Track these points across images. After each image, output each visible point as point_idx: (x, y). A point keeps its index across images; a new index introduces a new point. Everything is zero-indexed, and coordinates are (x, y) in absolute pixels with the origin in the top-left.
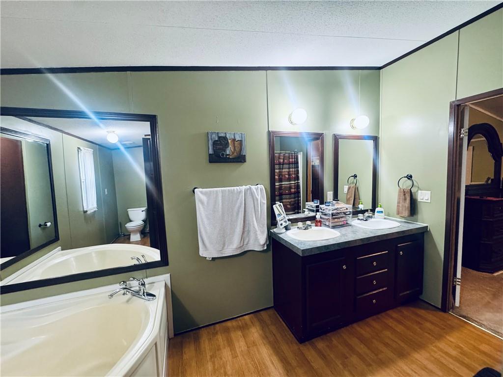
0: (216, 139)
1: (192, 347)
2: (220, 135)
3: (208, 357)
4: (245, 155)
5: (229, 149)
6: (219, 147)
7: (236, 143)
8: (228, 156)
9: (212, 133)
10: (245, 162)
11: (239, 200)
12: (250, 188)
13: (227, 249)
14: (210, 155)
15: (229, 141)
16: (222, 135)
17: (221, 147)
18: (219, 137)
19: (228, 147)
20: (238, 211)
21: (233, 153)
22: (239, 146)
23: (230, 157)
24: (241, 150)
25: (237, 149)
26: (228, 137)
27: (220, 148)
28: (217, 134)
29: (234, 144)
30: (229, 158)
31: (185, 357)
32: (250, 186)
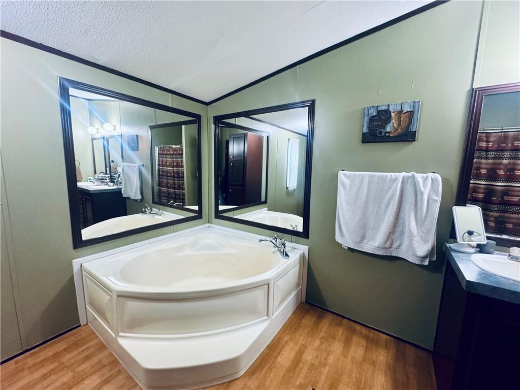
0: (375, 114)
1: (314, 319)
2: (380, 109)
3: (320, 336)
4: (415, 132)
5: (391, 124)
6: (376, 123)
7: (402, 115)
8: (387, 135)
9: (370, 108)
10: (415, 140)
11: (391, 190)
12: (413, 176)
13: (366, 244)
14: (364, 134)
15: (393, 115)
16: (384, 108)
17: (380, 123)
18: (379, 112)
19: (390, 122)
20: (389, 203)
21: (396, 130)
22: (407, 119)
23: (391, 135)
24: (409, 124)
25: (403, 124)
26: (391, 109)
27: (378, 125)
28: (376, 108)
29: (399, 118)
30: (389, 136)
31: (303, 321)
32: (414, 173)
